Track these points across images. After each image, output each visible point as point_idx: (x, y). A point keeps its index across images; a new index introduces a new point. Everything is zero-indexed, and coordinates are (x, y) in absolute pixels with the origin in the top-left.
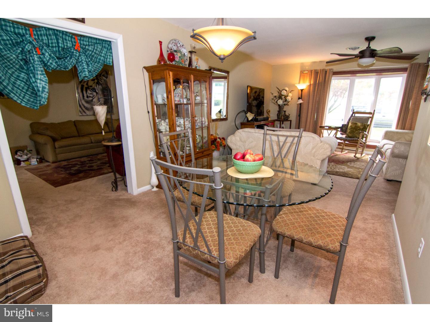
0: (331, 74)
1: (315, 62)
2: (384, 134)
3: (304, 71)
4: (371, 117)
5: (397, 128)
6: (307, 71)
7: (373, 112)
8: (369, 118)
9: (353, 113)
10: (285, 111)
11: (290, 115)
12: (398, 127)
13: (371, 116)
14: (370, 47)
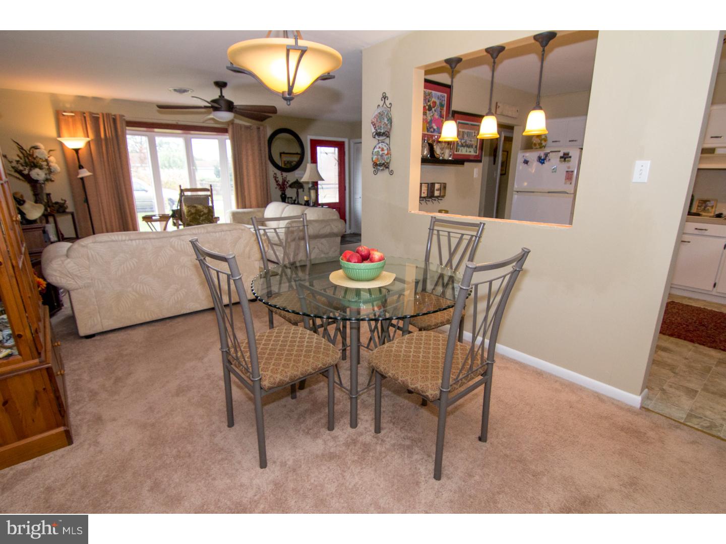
0: (124, 124)
1: (83, 98)
2: (231, 217)
3: (65, 112)
4: (210, 196)
5: (238, 208)
6: (72, 112)
7: (209, 188)
8: (207, 196)
9: (182, 191)
10: (48, 195)
11: (65, 201)
12: (240, 207)
13: (209, 193)
14: (223, 97)
